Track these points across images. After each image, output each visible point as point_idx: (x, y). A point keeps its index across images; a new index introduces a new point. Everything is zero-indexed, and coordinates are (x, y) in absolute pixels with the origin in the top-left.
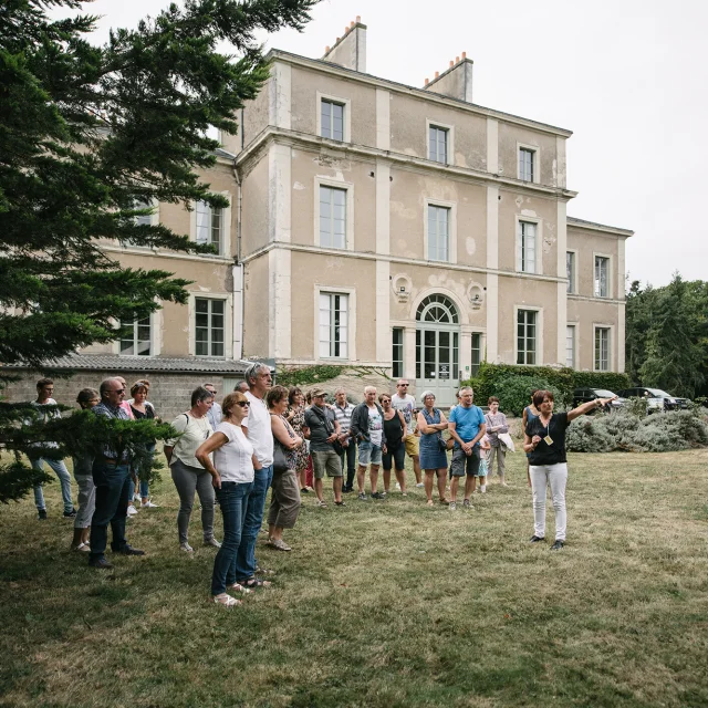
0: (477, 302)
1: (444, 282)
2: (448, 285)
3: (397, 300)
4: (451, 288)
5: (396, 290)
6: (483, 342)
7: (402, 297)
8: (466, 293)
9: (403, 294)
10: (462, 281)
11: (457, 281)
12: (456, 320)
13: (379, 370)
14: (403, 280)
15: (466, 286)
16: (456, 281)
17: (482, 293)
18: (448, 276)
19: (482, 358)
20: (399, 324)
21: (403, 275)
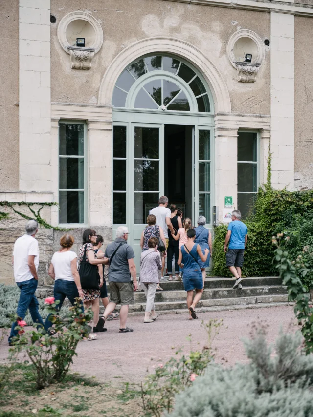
0: (248, 68)
1: (176, 30)
2: (185, 34)
3: (67, 65)
4: (191, 41)
5: (66, 44)
6: (263, 147)
7: (78, 59)
8: (224, 51)
9: (80, 53)
10: (217, 26)
11: (204, 27)
12: (204, 105)
13: (25, 210)
14: (82, 24)
15: (225, 37)
16: (202, 27)
17: (259, 51)
18: (184, 17)
19: (261, 179)
20: (73, 113)
21: (84, 15)
